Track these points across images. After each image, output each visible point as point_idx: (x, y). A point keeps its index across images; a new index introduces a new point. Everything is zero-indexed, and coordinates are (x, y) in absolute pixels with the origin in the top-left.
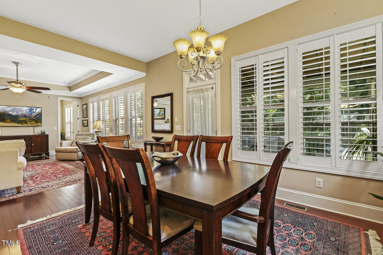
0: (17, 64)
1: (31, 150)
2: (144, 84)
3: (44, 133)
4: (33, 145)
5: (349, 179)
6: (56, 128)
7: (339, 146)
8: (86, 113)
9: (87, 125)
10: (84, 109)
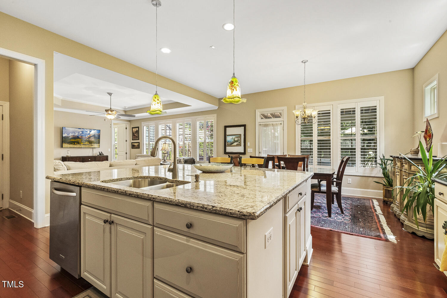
0: (110, 94)
2: (215, 115)
3: (102, 154)
5: (364, 178)
6: (110, 150)
7: (360, 164)
8: (137, 135)
9: (138, 147)
10: (134, 132)
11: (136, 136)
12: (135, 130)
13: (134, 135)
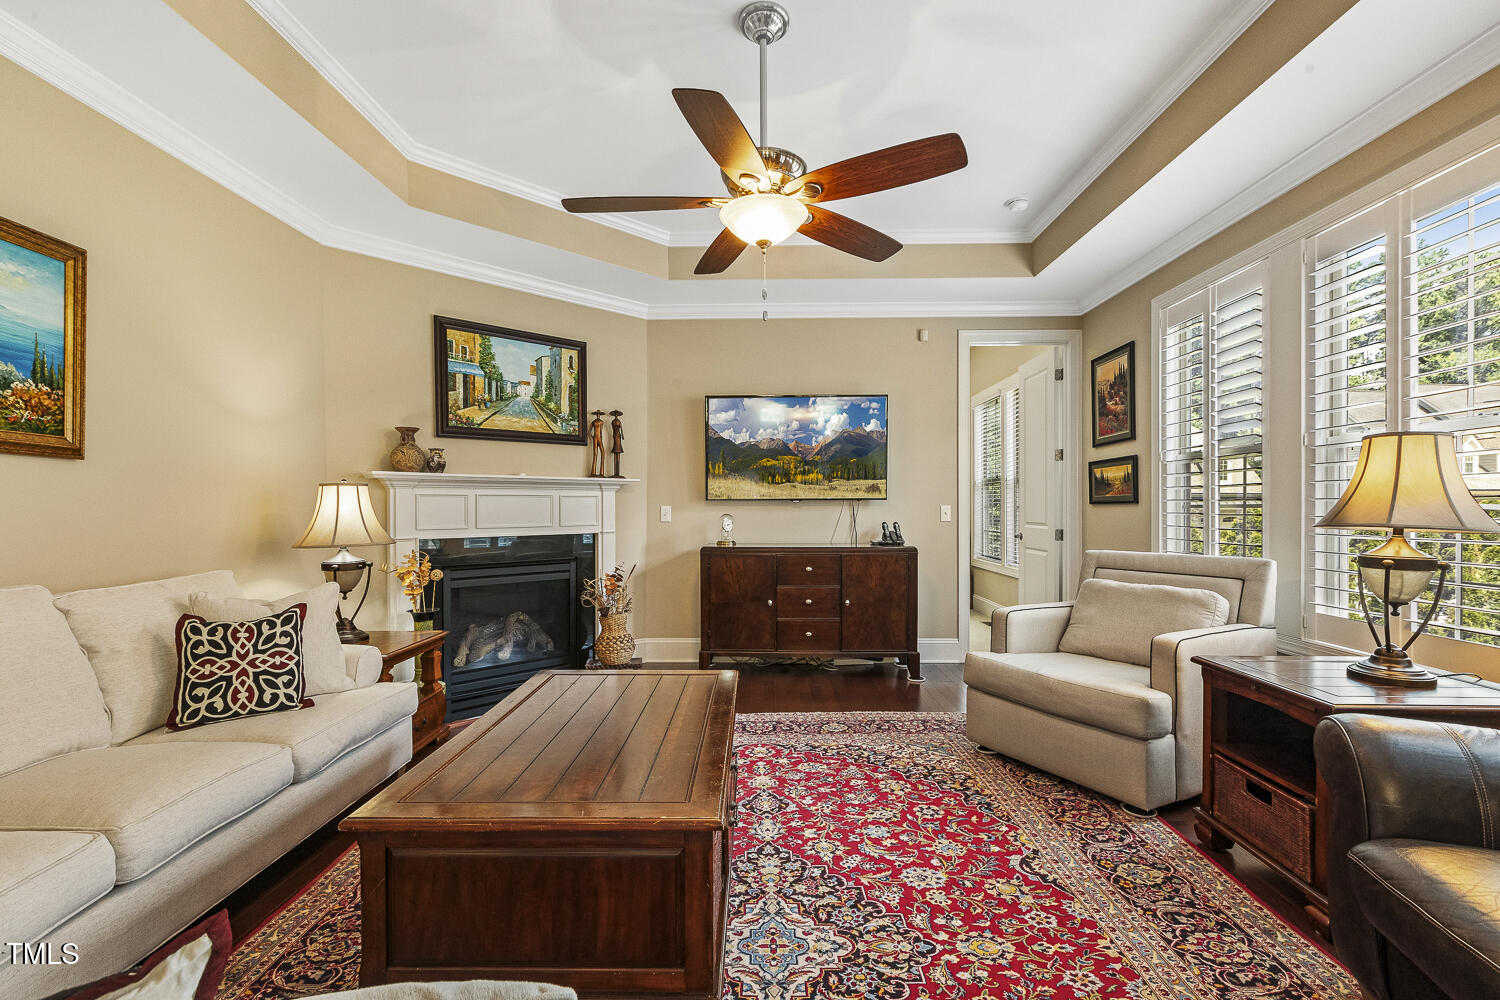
1: (841, 633)
3: (899, 537)
4: (848, 602)
6: (949, 512)
8: (1120, 408)
9: (1130, 493)
10: (1106, 389)
11: (1116, 415)
12: (1108, 372)
13: (1105, 412)
